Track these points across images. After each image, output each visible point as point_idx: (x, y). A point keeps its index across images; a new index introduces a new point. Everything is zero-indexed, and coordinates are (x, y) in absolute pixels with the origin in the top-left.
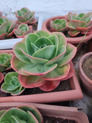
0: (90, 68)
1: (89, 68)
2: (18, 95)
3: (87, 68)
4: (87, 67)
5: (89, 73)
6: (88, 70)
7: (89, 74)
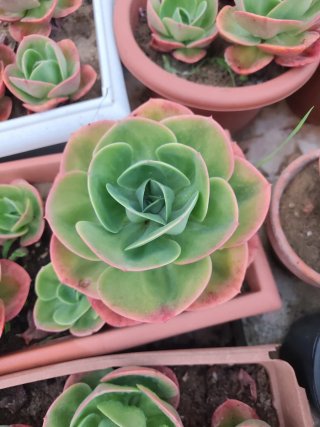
0: (305, 213)
1: (302, 213)
2: (94, 334)
3: (296, 214)
4: (293, 208)
5: (301, 232)
6: (299, 219)
7: (302, 235)
